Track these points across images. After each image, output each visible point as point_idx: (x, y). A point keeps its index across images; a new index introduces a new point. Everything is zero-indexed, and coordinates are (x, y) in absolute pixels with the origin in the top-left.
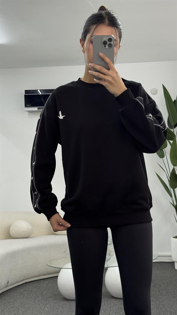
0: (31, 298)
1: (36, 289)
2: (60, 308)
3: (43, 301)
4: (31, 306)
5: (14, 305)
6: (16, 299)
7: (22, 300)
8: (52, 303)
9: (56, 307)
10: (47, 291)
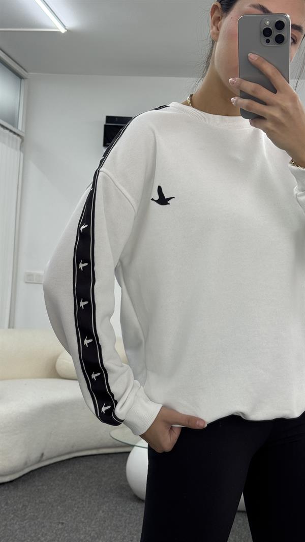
0: (78, 488)
1: (90, 471)
2: (124, 514)
3: (98, 497)
4: (75, 504)
5: (45, 499)
6: (52, 486)
7: (62, 489)
8: (112, 503)
10: (109, 479)
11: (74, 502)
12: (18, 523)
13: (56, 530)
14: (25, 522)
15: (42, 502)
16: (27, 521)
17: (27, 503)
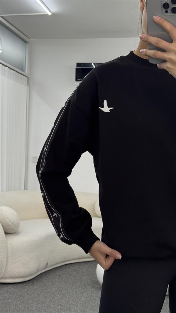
0: (69, 283)
1: (75, 272)
2: (97, 299)
3: (81, 288)
4: (68, 293)
5: (50, 290)
6: (53, 282)
7: (59, 284)
8: (89, 292)
9: (93, 297)
10: (86, 277)
11: (67, 292)
12: (35, 306)
13: (57, 310)
14: (39, 305)
15: (48, 292)
16: (41, 304)
17: (39, 293)
